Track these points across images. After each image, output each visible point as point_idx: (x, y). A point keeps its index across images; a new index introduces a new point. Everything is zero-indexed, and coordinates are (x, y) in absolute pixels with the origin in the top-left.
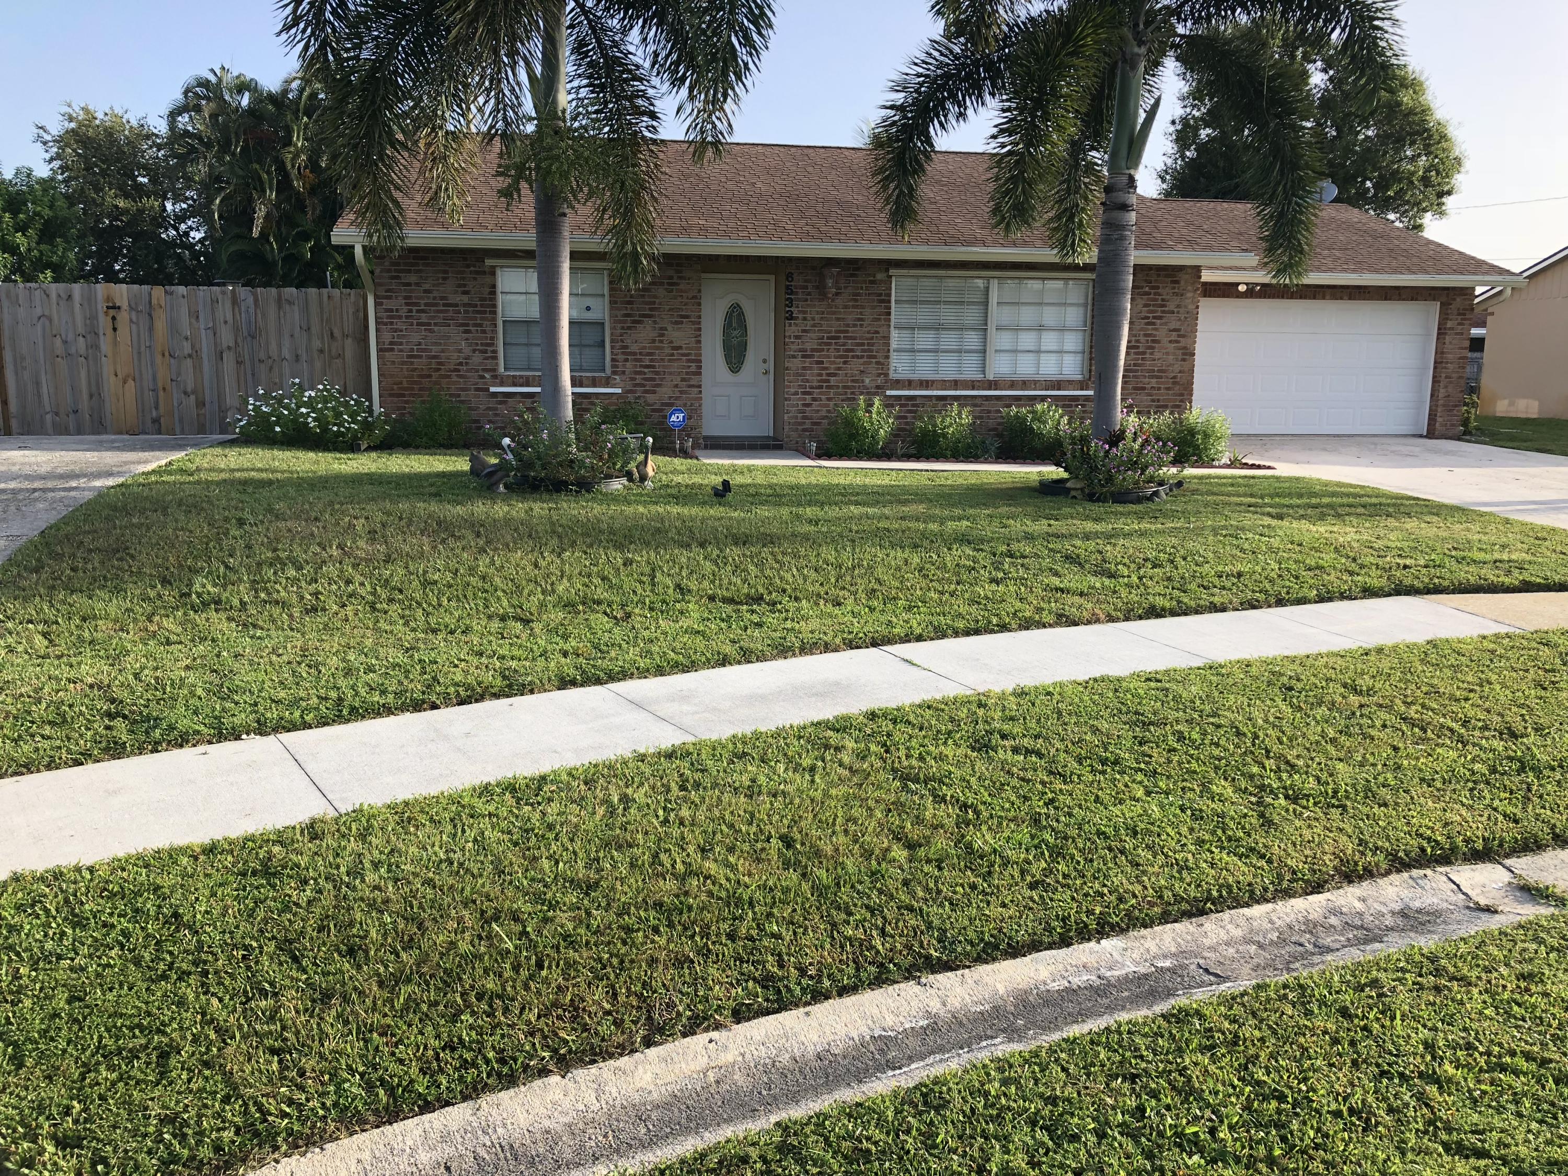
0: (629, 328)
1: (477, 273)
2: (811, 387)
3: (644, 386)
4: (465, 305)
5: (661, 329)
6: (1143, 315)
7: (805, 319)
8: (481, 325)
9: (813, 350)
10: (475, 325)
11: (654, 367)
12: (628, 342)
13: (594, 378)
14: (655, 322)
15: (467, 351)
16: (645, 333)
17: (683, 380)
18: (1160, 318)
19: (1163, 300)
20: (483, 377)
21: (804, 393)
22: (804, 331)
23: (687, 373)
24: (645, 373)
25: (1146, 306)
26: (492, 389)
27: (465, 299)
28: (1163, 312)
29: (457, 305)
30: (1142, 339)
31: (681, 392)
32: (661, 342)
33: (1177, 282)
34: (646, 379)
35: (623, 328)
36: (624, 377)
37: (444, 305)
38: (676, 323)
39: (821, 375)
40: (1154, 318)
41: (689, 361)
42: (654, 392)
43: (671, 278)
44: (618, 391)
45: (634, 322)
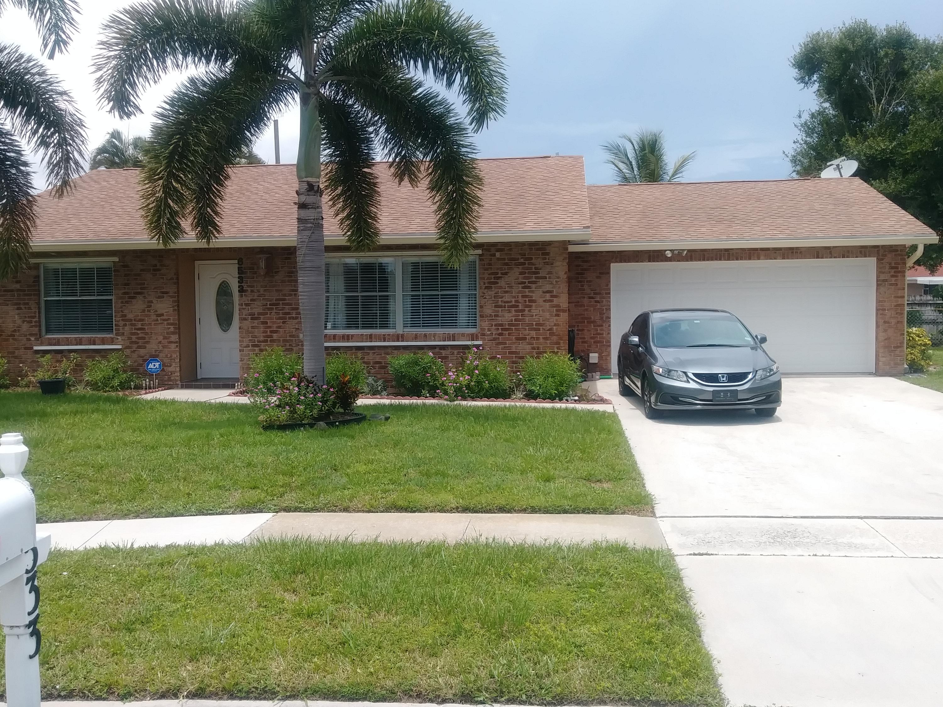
0: (127, 302)
2: (259, 341)
3: (138, 343)
4: (18, 290)
5: (149, 302)
6: (521, 280)
7: (252, 291)
8: (28, 304)
9: (259, 314)
10: (25, 304)
11: (144, 329)
12: (126, 312)
13: (103, 338)
14: (145, 298)
15: (19, 322)
16: (138, 305)
17: (165, 338)
18: (534, 283)
19: (536, 268)
20: (30, 340)
21: (253, 346)
22: (252, 300)
23: (168, 333)
24: (138, 334)
25: (521, 273)
26: (36, 348)
27: (18, 286)
28: (536, 278)
29: (12, 291)
30: (520, 299)
31: (163, 347)
32: (149, 311)
33: (548, 254)
34: (138, 338)
35: (122, 302)
36: (123, 338)
37: (5, 291)
38: (159, 297)
39: (266, 332)
40: (529, 282)
41: (168, 324)
42: (145, 348)
43: (156, 266)
44: (119, 347)
45: (131, 298)
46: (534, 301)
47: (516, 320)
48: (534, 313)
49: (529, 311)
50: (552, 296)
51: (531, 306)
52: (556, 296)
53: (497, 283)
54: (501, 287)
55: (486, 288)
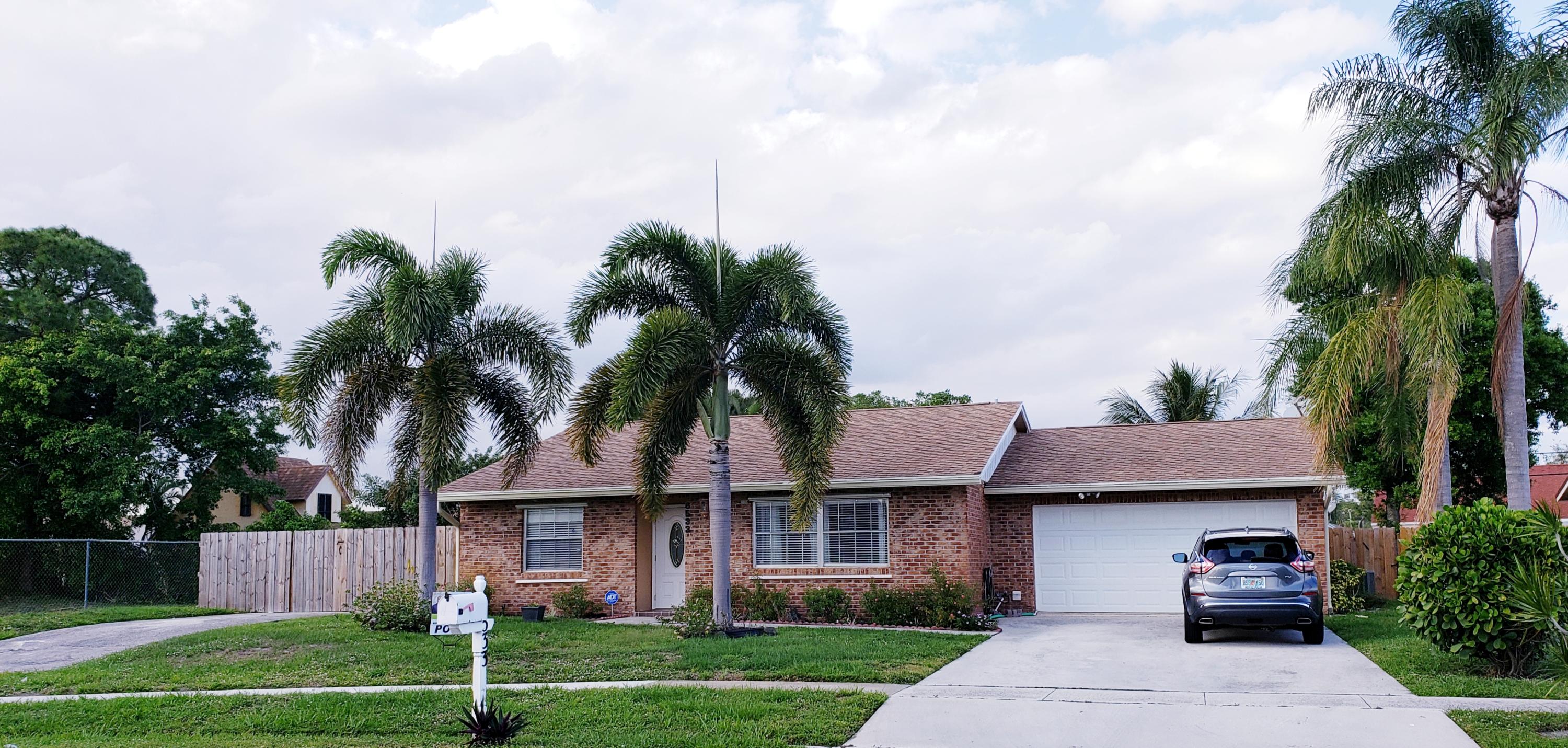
0: (593, 541)
1: (512, 513)
2: (701, 575)
3: (601, 577)
4: (505, 532)
5: (612, 541)
6: (925, 520)
7: (697, 531)
8: (513, 544)
9: (702, 551)
10: (510, 544)
11: (607, 565)
12: (592, 549)
13: (573, 573)
14: (608, 537)
15: (505, 559)
16: (603, 543)
17: (623, 572)
18: (938, 522)
19: (938, 510)
20: (512, 575)
21: (696, 579)
22: (697, 539)
23: (626, 568)
24: (601, 569)
25: (926, 514)
26: (517, 582)
27: (506, 529)
28: (939, 518)
29: (501, 533)
30: (925, 537)
31: (622, 580)
32: (611, 549)
33: (949, 497)
34: (601, 573)
35: (590, 542)
36: (589, 572)
37: (495, 533)
38: (620, 537)
39: (707, 567)
40: (933, 522)
41: (627, 560)
42: (607, 581)
43: (618, 510)
44: (586, 580)
45: (597, 538)
46: (938, 539)
47: (921, 556)
48: (938, 548)
49: (933, 548)
50: (953, 535)
51: (934, 544)
52: (956, 535)
53: (905, 523)
54: (908, 527)
55: (895, 527)
